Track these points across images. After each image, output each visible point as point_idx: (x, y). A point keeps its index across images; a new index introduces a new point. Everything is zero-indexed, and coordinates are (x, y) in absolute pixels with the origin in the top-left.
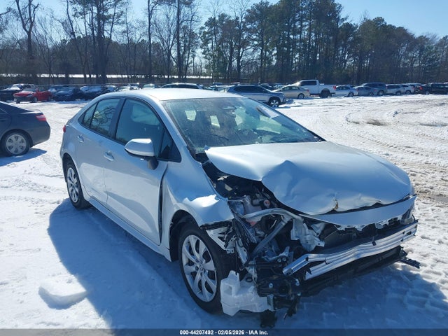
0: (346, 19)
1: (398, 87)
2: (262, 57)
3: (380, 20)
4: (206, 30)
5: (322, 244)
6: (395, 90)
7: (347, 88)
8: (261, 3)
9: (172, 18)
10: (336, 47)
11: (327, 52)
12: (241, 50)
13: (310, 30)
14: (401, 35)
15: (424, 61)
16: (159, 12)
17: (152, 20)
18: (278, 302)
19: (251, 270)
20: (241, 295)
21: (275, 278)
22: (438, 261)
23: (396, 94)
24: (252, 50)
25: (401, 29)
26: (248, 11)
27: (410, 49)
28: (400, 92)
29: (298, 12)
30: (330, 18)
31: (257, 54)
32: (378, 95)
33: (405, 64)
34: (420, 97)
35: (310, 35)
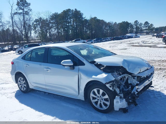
0: (85, 18)
1: (106, 39)
2: (58, 32)
3: (95, 18)
4: (35, 24)
5: (139, 83)
6: (105, 40)
7: (90, 41)
8: (55, 13)
9: (21, 20)
10: (83, 27)
11: (80, 29)
12: (50, 30)
13: (73, 22)
14: (102, 22)
15: (111, 30)
16: (16, 17)
17: (13, 21)
18: (129, 103)
19: (121, 95)
20: (122, 103)
21: (130, 95)
22: (155, 85)
23: (105, 41)
24: (54, 30)
25: (102, 20)
26: (51, 16)
27: (106, 27)
28: (106, 40)
29: (69, 16)
30: (80, 18)
31: (56, 31)
32: (100, 42)
33: (105, 32)
34: (112, 41)
35: (74, 24)
